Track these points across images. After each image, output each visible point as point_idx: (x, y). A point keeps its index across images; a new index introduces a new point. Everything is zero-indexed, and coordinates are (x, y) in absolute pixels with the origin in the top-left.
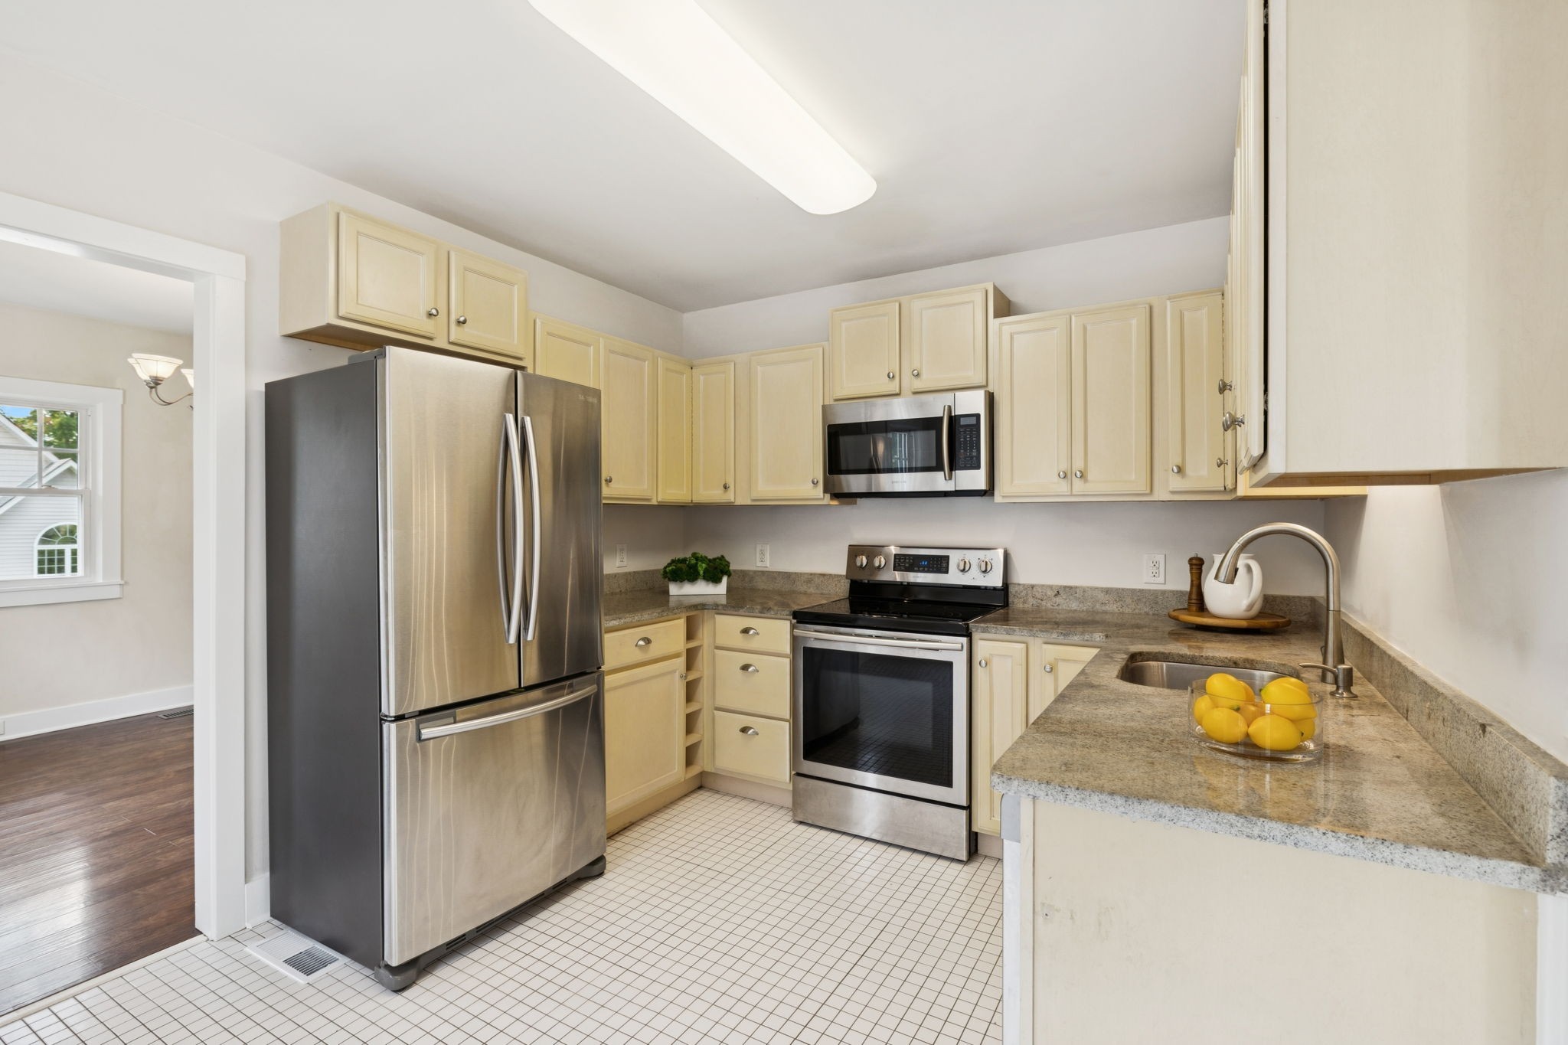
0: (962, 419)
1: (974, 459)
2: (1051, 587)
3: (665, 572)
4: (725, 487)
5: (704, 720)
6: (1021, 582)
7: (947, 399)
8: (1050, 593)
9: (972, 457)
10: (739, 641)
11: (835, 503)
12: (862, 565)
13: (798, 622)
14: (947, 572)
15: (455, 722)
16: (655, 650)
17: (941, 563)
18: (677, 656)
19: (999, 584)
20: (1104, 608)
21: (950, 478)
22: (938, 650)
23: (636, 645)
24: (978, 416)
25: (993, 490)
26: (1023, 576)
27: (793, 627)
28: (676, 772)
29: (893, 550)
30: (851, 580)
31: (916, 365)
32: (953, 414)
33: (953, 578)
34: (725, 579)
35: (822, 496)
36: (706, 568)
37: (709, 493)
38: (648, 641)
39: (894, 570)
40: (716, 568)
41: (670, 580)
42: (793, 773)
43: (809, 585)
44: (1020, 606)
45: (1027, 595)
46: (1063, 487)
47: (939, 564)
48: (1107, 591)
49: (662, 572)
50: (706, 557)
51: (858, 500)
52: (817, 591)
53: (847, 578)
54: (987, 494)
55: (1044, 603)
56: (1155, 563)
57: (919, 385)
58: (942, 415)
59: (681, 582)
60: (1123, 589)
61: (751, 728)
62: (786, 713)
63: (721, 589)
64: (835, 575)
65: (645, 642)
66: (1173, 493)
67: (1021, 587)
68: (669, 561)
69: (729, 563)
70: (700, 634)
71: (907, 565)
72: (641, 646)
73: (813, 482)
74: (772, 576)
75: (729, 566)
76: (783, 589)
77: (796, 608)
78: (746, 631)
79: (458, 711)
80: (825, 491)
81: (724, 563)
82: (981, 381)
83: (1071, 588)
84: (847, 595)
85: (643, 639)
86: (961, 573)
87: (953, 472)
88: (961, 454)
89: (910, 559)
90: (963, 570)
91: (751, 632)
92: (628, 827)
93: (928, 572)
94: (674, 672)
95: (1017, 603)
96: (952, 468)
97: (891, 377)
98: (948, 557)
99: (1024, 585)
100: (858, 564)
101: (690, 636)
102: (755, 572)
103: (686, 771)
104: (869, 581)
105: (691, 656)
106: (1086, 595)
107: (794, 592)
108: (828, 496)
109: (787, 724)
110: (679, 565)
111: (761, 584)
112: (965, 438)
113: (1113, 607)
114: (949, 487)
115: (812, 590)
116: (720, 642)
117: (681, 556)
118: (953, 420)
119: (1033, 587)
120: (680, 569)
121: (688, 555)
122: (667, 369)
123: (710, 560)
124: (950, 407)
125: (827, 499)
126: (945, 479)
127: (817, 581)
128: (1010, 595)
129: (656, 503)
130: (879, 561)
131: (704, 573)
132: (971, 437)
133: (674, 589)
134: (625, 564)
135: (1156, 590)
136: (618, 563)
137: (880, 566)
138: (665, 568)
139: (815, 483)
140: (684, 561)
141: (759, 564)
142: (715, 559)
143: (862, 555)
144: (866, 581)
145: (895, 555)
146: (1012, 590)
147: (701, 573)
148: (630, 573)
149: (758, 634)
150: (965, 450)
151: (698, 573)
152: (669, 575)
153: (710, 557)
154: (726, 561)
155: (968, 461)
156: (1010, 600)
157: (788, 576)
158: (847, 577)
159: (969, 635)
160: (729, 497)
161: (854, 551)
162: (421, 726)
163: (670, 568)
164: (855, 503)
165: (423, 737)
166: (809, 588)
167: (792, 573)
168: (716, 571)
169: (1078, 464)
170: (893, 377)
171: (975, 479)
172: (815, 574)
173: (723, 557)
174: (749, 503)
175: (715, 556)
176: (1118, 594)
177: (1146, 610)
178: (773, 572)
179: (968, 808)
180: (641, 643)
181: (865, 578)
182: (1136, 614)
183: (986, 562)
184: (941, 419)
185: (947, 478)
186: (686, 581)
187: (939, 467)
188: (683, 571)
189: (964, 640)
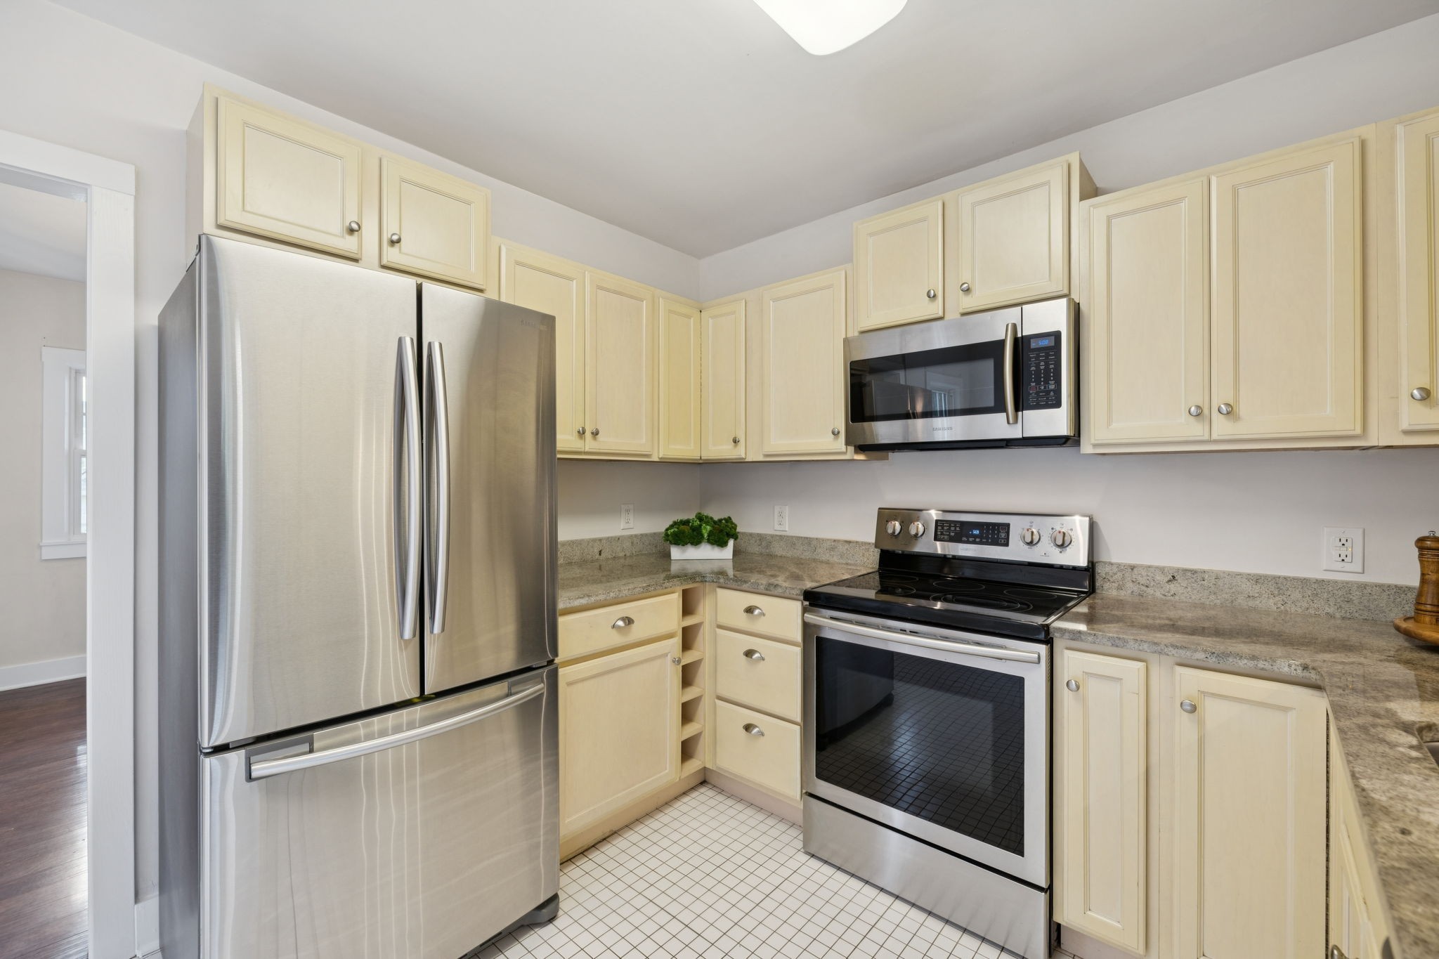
0: (1032, 340)
1: (1052, 393)
2: (1162, 570)
3: (667, 535)
4: (735, 441)
5: (703, 711)
6: (1114, 560)
7: (1012, 315)
8: (1160, 577)
9: (1048, 392)
10: (742, 621)
11: (861, 457)
12: (894, 532)
13: (810, 605)
14: (1007, 545)
15: (311, 751)
16: (637, 632)
17: (999, 532)
18: (670, 636)
19: (1082, 562)
20: (1251, 603)
21: (1016, 421)
22: (1001, 659)
23: (614, 626)
24: (1057, 335)
25: (1079, 436)
26: (1116, 553)
27: (805, 610)
28: (670, 771)
29: (934, 515)
30: (882, 550)
31: (966, 277)
32: (1019, 335)
33: (1015, 551)
34: (731, 543)
35: (844, 449)
36: (710, 531)
37: (720, 450)
38: (629, 621)
39: (936, 539)
40: (721, 531)
41: (671, 543)
42: (804, 791)
43: (832, 553)
44: (1114, 593)
45: (1123, 578)
46: (1196, 430)
47: (996, 533)
48: (1258, 579)
49: (663, 535)
50: (712, 518)
51: (891, 454)
52: (841, 561)
53: (876, 547)
54: (1070, 442)
55: (1150, 591)
56: (1343, 541)
57: (969, 303)
58: (1004, 338)
59: (683, 545)
60: (1285, 578)
61: (756, 726)
62: (797, 715)
63: (727, 553)
64: (862, 543)
65: (625, 622)
66: (1407, 433)
67: (1115, 569)
68: (671, 523)
69: (736, 526)
70: (700, 609)
71: (952, 534)
72: (619, 627)
73: (833, 433)
74: (791, 541)
75: (735, 529)
76: (803, 557)
77: (809, 585)
78: (749, 610)
79: (317, 734)
80: (848, 443)
81: (730, 525)
82: (1061, 287)
83: (1194, 572)
84: (877, 566)
85: (623, 619)
86: (1027, 547)
87: (1020, 413)
88: (1032, 388)
89: (955, 527)
90: (1031, 543)
91: (757, 612)
92: (608, 837)
93: (981, 543)
94: (666, 655)
95: (1108, 590)
96: (1018, 407)
97: (932, 297)
98: (1008, 525)
99: (1119, 565)
100: (890, 531)
101: (687, 610)
102: (772, 536)
103: (682, 768)
104: (903, 552)
105: (688, 638)
106: (1220, 583)
107: (815, 560)
108: (851, 449)
109: (798, 728)
110: (682, 527)
111: (778, 549)
112: (1038, 366)
113: (1271, 604)
114: (1015, 432)
115: (836, 559)
116: (723, 620)
117: (685, 517)
118: (1021, 344)
119: (1133, 568)
120: (683, 532)
121: (691, 516)
122: (670, 311)
123: (715, 522)
124: (1014, 326)
125: (850, 454)
126: (1008, 423)
127: (841, 548)
128: (1097, 577)
129: (657, 460)
130: (917, 528)
131: (708, 536)
132: (1047, 365)
133: (676, 553)
134: (631, 525)
135: (1347, 583)
136: (623, 525)
137: (917, 534)
138: (667, 530)
139: (836, 434)
140: (686, 523)
141: (777, 527)
142: (720, 520)
143: (895, 520)
144: (900, 552)
145: (937, 521)
146: (1101, 571)
147: (706, 535)
148: (636, 536)
149: (764, 615)
150: (1038, 382)
151: (702, 536)
152: (670, 538)
153: (716, 519)
154: (732, 523)
155: (1043, 397)
156: (1098, 584)
157: (808, 541)
158: (876, 545)
159: (1049, 641)
160: (739, 453)
161: (885, 516)
162: (253, 759)
163: (672, 530)
164: (887, 458)
165: (254, 775)
166: (833, 557)
167: (813, 539)
168: (722, 533)
169: (1221, 396)
170: (934, 296)
171: (1054, 421)
172: (839, 541)
173: (730, 518)
174: (761, 459)
175: (722, 517)
176: (1279, 584)
177: (1331, 610)
178: (792, 537)
179: (1049, 890)
180: (621, 623)
181: (898, 548)
182: (1311, 616)
183: (1064, 534)
184: (1002, 343)
185: (1011, 421)
186: (689, 545)
187: (999, 407)
188: (685, 534)
189: (1042, 649)
